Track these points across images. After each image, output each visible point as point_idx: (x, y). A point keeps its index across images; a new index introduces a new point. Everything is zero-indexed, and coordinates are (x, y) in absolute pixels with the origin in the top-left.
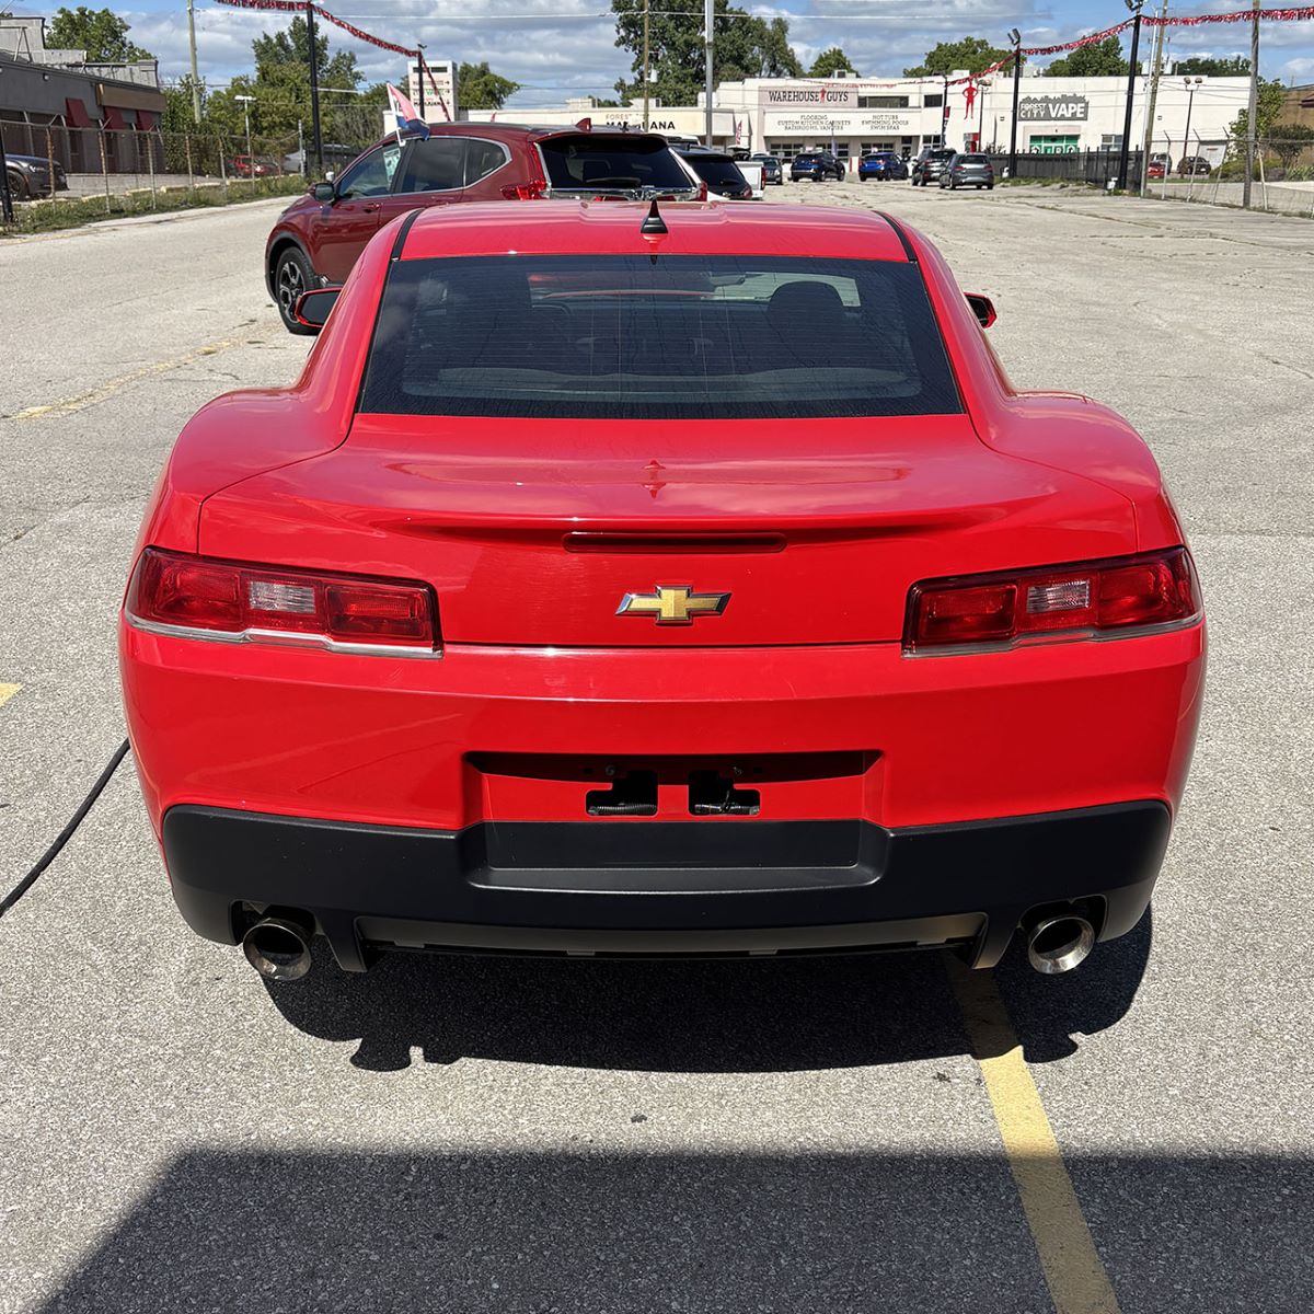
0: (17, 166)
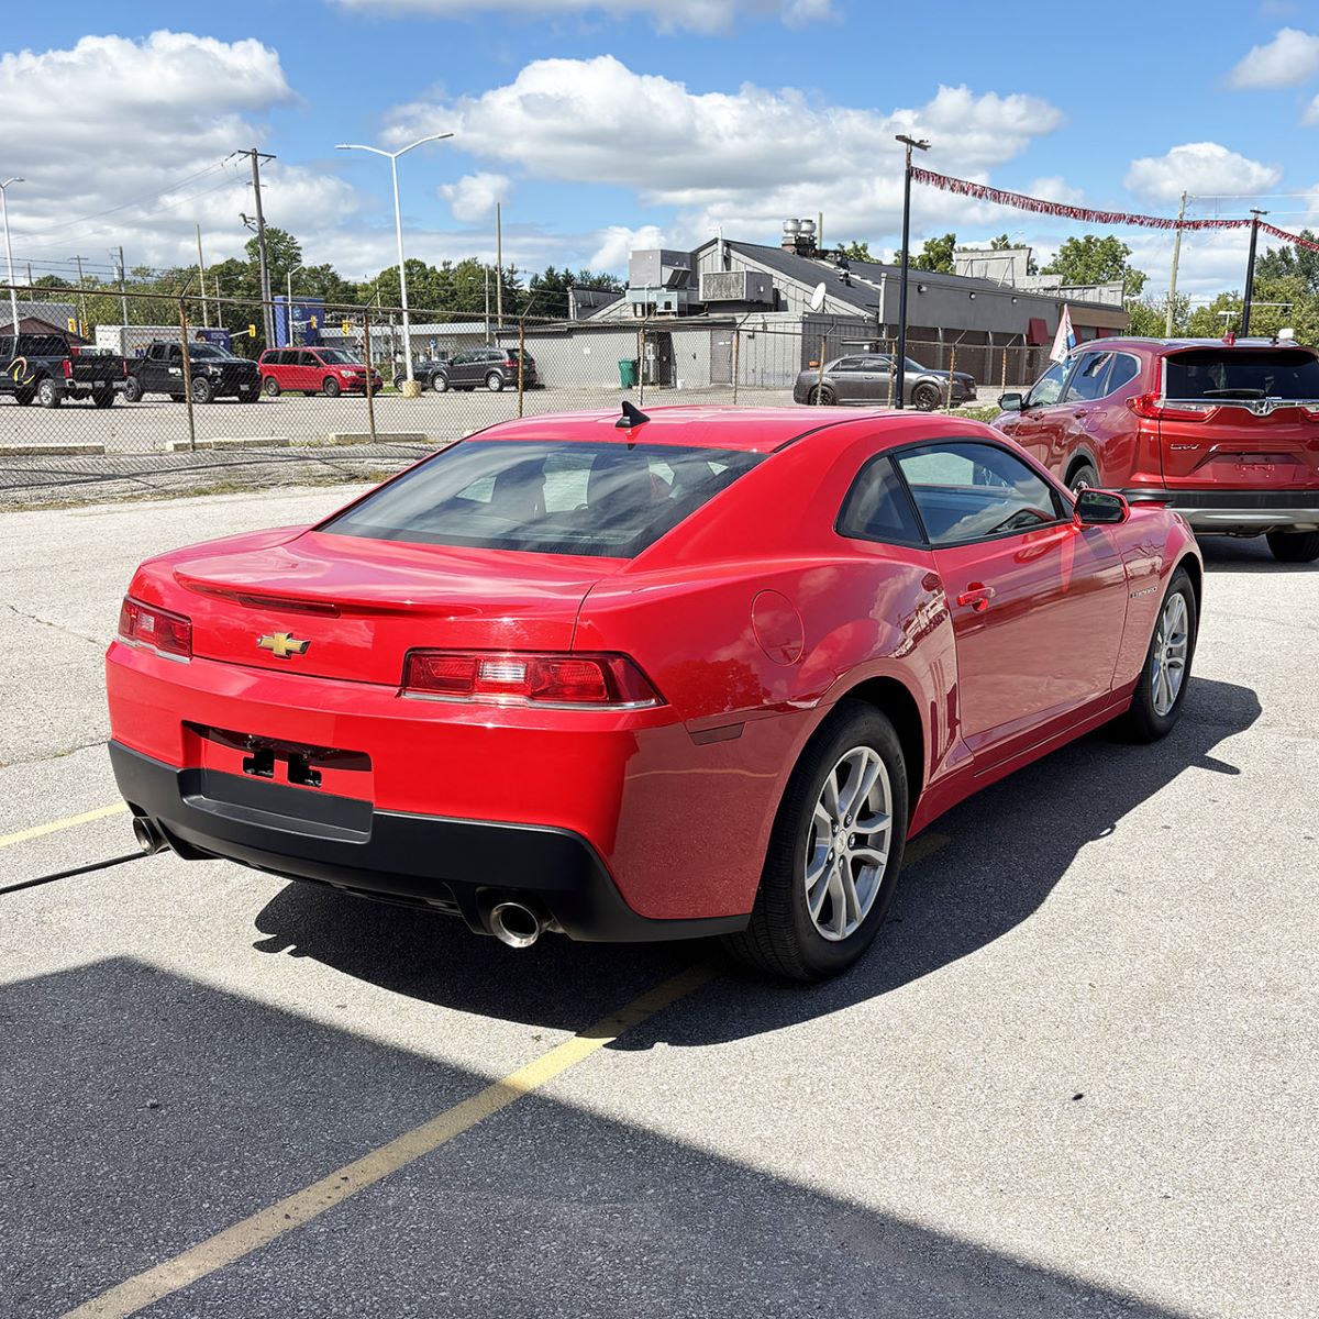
0: (935, 380)
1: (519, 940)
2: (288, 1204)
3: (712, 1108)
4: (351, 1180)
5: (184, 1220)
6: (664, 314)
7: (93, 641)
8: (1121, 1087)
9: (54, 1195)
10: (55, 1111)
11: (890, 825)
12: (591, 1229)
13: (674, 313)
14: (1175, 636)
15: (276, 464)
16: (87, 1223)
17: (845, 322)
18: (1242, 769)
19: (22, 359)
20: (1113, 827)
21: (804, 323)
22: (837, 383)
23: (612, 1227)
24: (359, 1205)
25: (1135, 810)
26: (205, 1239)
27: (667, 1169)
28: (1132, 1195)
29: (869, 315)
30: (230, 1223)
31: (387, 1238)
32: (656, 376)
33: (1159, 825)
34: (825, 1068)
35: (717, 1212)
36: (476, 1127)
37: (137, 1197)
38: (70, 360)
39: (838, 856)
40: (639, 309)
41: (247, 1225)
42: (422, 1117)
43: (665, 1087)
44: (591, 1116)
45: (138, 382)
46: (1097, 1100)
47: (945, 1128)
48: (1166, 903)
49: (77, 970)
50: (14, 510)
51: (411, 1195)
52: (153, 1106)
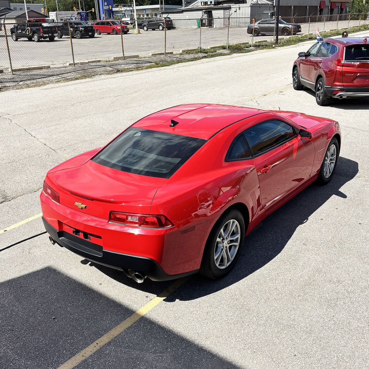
0: (289, 26)
1: (139, 280)
2: (83, 352)
3: (187, 322)
4: (99, 344)
5: (59, 357)
6: (210, 5)
7: (45, 145)
8: (291, 317)
9: (30, 348)
10: (31, 320)
11: (240, 235)
12: (153, 362)
13: (213, 5)
14: (332, 154)
15: (97, 69)
16: (37, 357)
17: (263, 6)
18: (348, 196)
19: (29, 28)
20: (307, 219)
21: (251, 7)
22: (260, 27)
23: (158, 361)
24: (99, 353)
25: (314, 212)
26: (64, 363)
27: (174, 342)
28: (287, 354)
29: (271, 3)
30: (70, 358)
31: (105, 364)
32: (207, 24)
33: (320, 218)
34: (217, 309)
35: (184, 357)
36: (130, 327)
37: (49, 349)
38: (42, 28)
39: (224, 247)
40: (203, 3)
41: (73, 359)
42: (117, 323)
43: (177, 315)
44: (157, 325)
45: (61, 33)
46: (284, 321)
47: (244, 330)
48: (316, 249)
49: (38, 271)
50: (26, 87)
51: (112, 350)
52: (54, 319)
